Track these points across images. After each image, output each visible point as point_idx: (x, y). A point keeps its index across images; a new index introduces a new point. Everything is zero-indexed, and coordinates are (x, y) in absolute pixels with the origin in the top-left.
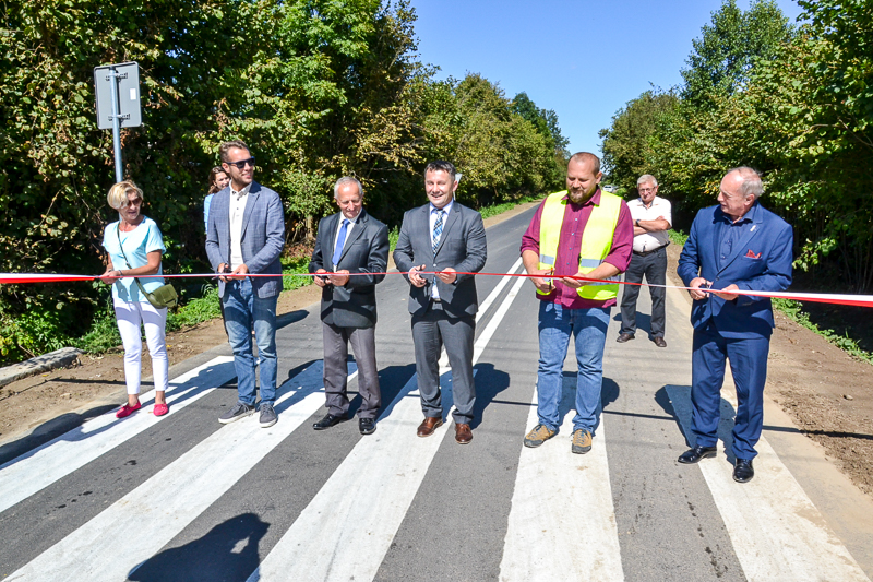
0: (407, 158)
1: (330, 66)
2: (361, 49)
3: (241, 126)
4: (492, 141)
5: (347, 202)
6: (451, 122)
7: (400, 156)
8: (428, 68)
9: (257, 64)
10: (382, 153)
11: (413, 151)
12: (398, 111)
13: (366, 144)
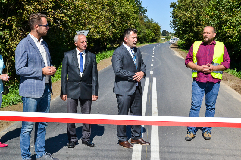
0: (58, 19)
4: (103, 8)
5: (83, 42)
7: (54, 18)
11: (63, 15)
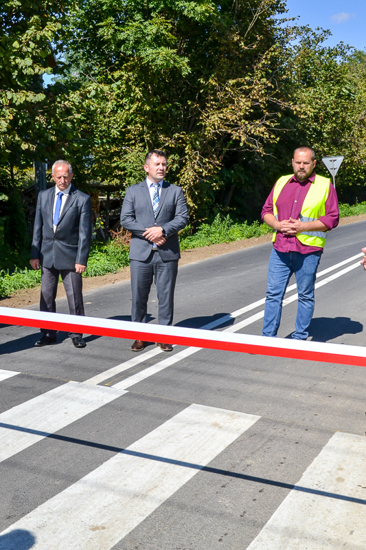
1: (171, 31)
2: (206, 11)
3: (11, 100)
6: (339, 96)
8: (317, 32)
9: (30, 31)
10: (229, 131)
12: (249, 83)
13: (212, 121)
